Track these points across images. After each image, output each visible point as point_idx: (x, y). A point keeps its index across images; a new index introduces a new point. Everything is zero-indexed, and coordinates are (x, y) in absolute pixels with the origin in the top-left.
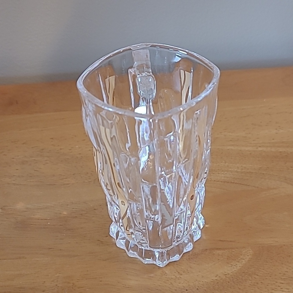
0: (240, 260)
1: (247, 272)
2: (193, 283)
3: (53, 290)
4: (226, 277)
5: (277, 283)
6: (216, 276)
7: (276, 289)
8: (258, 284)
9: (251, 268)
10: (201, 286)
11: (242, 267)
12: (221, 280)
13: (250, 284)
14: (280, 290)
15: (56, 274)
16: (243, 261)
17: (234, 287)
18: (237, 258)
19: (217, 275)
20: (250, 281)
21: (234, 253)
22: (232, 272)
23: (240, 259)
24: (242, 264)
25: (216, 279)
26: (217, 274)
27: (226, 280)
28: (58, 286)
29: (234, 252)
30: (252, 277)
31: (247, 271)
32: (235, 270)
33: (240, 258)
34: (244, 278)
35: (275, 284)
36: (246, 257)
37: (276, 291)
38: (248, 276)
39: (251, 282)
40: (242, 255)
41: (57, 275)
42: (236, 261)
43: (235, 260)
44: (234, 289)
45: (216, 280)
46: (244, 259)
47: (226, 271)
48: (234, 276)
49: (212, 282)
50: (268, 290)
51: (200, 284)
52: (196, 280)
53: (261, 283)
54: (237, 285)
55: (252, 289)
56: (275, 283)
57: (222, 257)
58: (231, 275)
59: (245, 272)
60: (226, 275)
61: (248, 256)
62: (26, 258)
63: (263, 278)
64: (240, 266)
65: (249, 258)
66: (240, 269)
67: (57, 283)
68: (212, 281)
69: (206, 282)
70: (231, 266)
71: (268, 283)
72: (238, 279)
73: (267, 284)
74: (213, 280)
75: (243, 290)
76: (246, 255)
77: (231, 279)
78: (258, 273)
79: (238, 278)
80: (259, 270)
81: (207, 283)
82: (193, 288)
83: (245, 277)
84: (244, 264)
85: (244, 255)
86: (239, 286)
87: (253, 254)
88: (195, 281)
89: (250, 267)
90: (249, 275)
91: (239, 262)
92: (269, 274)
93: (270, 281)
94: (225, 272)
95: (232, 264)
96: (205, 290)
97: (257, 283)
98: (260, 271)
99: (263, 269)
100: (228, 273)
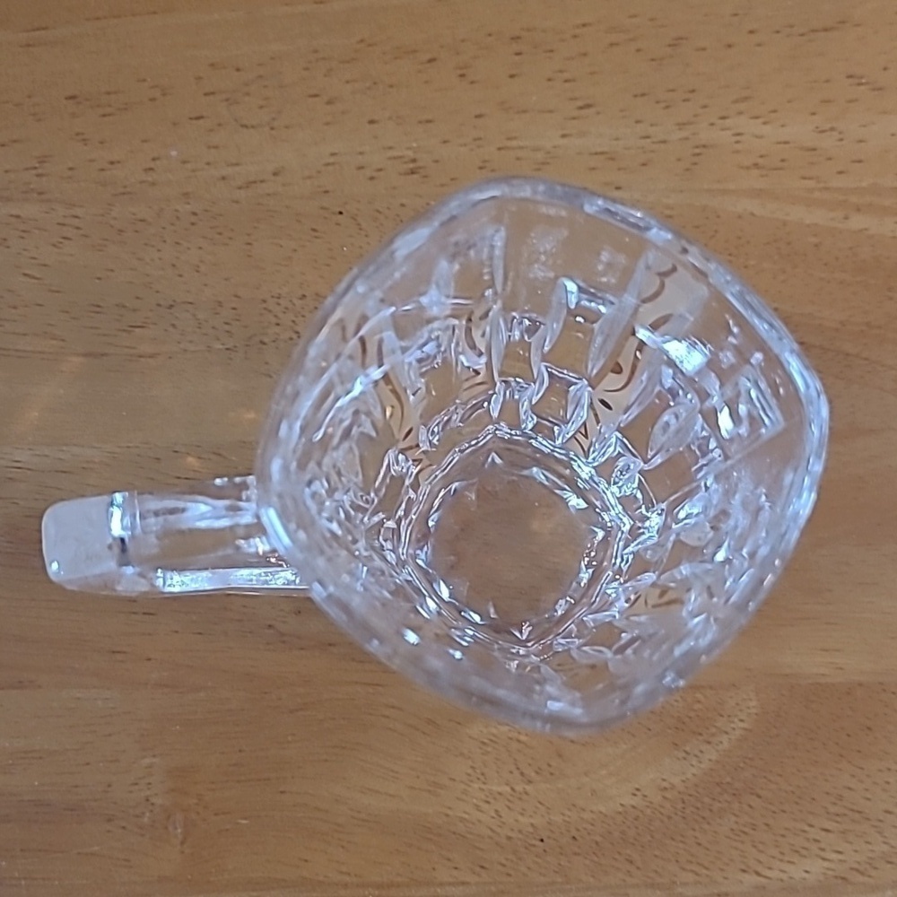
0: (713, 735)
1: (728, 783)
2: (563, 815)
3: (137, 816)
4: (664, 797)
5: (812, 829)
6: (635, 795)
7: (804, 852)
8: (754, 829)
9: (742, 768)
10: (585, 829)
11: (718, 762)
12: (648, 807)
13: (732, 830)
14: (817, 856)
15: (144, 757)
16: (725, 738)
17: (682, 836)
18: (708, 729)
19: (638, 790)
20: (734, 819)
21: (697, 706)
22: (683, 781)
23: (714, 730)
24: (717, 751)
25: (634, 803)
26: (637, 786)
27: (662, 810)
28: (153, 804)
29: (699, 702)
30: (740, 803)
31: (728, 779)
32: (694, 775)
33: (715, 727)
34: (717, 805)
35: (804, 831)
36: (732, 725)
37: (805, 857)
38: (729, 799)
39: (737, 823)
40: (722, 716)
41: (147, 761)
42: (700, 738)
43: (700, 734)
44: (682, 842)
45: (633, 807)
46: (726, 733)
47: (664, 777)
48: (690, 795)
49: (620, 813)
50: (782, 853)
51: (582, 819)
52: (574, 805)
53: (766, 828)
54: (694, 830)
55: (736, 849)
56: (807, 828)
57: (661, 720)
58: (679, 793)
59: (722, 783)
60: (665, 789)
61: (742, 721)
62: (40, 687)
63: (773, 808)
64: (710, 760)
65: (745, 729)
66: (712, 770)
67: (148, 793)
68: (620, 809)
69: (601, 812)
70: (685, 759)
71: (786, 829)
72: (698, 808)
73: (783, 832)
74: (622, 805)
75: (708, 849)
76: (736, 716)
77: (680, 806)
78: (762, 789)
79: (699, 805)
80: (765, 777)
81: (606, 816)
82: (562, 833)
83: (720, 802)
84: (724, 751)
85: (729, 716)
86: (697, 834)
87: (756, 714)
88: (569, 810)
89: (742, 765)
90: (734, 794)
91: (709, 743)
92: (793, 792)
93: (795, 820)
94: (664, 780)
95: (688, 749)
96: (597, 843)
97: (754, 825)
98: (770, 781)
99: (781, 776)
100: (670, 783)
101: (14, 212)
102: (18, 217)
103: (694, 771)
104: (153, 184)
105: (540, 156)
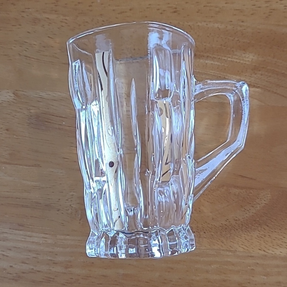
0: (255, 204)
1: (258, 221)
2: (202, 225)
3: (67, 210)
4: (236, 223)
5: (284, 239)
6: (226, 221)
7: (281, 246)
8: (265, 237)
9: (263, 216)
10: (209, 230)
11: (255, 213)
12: (230, 225)
13: (257, 236)
14: (285, 247)
15: (71, 192)
16: (258, 206)
17: (241, 236)
18: (253, 202)
19: (228, 219)
20: (258, 232)
21: (250, 194)
22: (243, 218)
23: (255, 203)
24: (255, 210)
25: (225, 223)
26: (227, 218)
27: (235, 227)
28: (72, 207)
29: (251, 193)
30: (261, 227)
31: (258, 219)
32: (247, 217)
33: (255, 202)
34: (253, 227)
35: (282, 239)
36: (262, 202)
37: (281, 247)
38: (257, 226)
39: (259, 234)
40: (258, 198)
41: (72, 193)
42: (250, 205)
43: (250, 204)
44: (240, 238)
45: (225, 225)
46: (259, 204)
47: (237, 216)
48: (244, 223)
49: (221, 226)
50: (273, 245)
51: (208, 227)
52: (206, 222)
53: (269, 236)
54: (245, 234)
55: (258, 242)
56: (283, 238)
57: (238, 198)
58: (241, 222)
59: (256, 220)
60: (237, 220)
61: (265, 201)
62: (41, 167)
63: (272, 231)
64: (253, 212)
65: (265, 204)
66: (253, 216)
67: (71, 203)
68: (221, 225)
69: (214, 225)
70: (244, 211)
71: (276, 238)
72: (247, 228)
73: (275, 239)
74: (222, 224)
75: (249, 241)
76: (263, 199)
77: (241, 226)
78: (269, 224)
79: (247, 227)
80: (270, 220)
81: (216, 227)
82: (201, 231)
83: (254, 226)
84: (258, 210)
85: (261, 199)
86: (246, 236)
87: (270, 199)
88: (204, 223)
89: (263, 215)
90: (259, 224)
91: (253, 207)
92: (279, 226)
93: (279, 235)
94: (236, 217)
95: (246, 208)
96: (212, 235)
97: (265, 235)
98: (272, 221)
99: (275, 220)
100: (238, 218)
101: (47, 17)
102: (48, 18)
103: (247, 215)
104: (91, 11)
105: (217, 9)
